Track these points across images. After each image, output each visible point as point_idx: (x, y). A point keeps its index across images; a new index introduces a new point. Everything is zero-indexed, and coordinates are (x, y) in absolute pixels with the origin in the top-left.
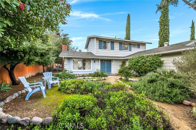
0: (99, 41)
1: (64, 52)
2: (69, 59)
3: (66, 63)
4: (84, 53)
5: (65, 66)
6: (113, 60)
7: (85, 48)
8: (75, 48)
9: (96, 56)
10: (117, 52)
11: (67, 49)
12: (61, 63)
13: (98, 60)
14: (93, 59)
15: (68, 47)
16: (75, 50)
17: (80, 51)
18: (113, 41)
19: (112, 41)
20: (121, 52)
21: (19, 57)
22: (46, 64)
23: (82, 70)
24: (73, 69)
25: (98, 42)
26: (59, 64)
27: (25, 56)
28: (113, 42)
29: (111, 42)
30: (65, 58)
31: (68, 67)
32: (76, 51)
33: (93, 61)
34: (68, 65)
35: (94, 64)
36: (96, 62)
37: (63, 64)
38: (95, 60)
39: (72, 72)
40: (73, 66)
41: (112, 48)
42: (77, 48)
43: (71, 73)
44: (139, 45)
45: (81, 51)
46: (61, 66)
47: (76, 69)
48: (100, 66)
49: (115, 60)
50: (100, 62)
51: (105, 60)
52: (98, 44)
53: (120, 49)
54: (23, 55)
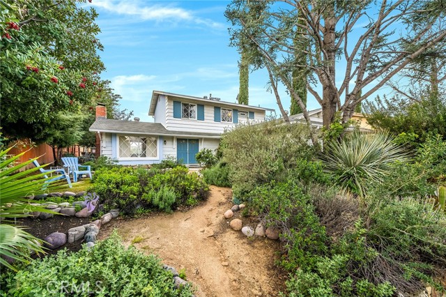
0: (174, 102)
1: (101, 122)
2: (111, 135)
3: (104, 143)
4: (144, 124)
5: (103, 149)
6: (201, 139)
7: (149, 115)
8: (127, 113)
9: (168, 132)
10: (208, 125)
11: (108, 114)
12: (92, 145)
13: (172, 138)
14: (161, 137)
15: (109, 110)
16: (126, 117)
17: (137, 120)
18: (202, 103)
19: (200, 103)
20: (218, 124)
21: (36, 131)
22: (66, 143)
23: (139, 158)
24: (121, 156)
25: (172, 104)
26: (88, 147)
27: (44, 129)
28: (201, 105)
29: (198, 105)
30: (101, 133)
31: (110, 153)
32: (129, 119)
33: (162, 142)
34: (110, 148)
35: (165, 146)
36: (167, 142)
37: (98, 147)
38: (165, 139)
39: (117, 161)
40: (120, 150)
41: (201, 117)
42: (131, 114)
43: (115, 163)
44: (253, 113)
45: (139, 120)
46: (94, 151)
47: (127, 157)
48: (176, 150)
49: (206, 140)
50: (175, 143)
51: (186, 140)
52: (172, 107)
53: (217, 119)
54: (41, 128)
